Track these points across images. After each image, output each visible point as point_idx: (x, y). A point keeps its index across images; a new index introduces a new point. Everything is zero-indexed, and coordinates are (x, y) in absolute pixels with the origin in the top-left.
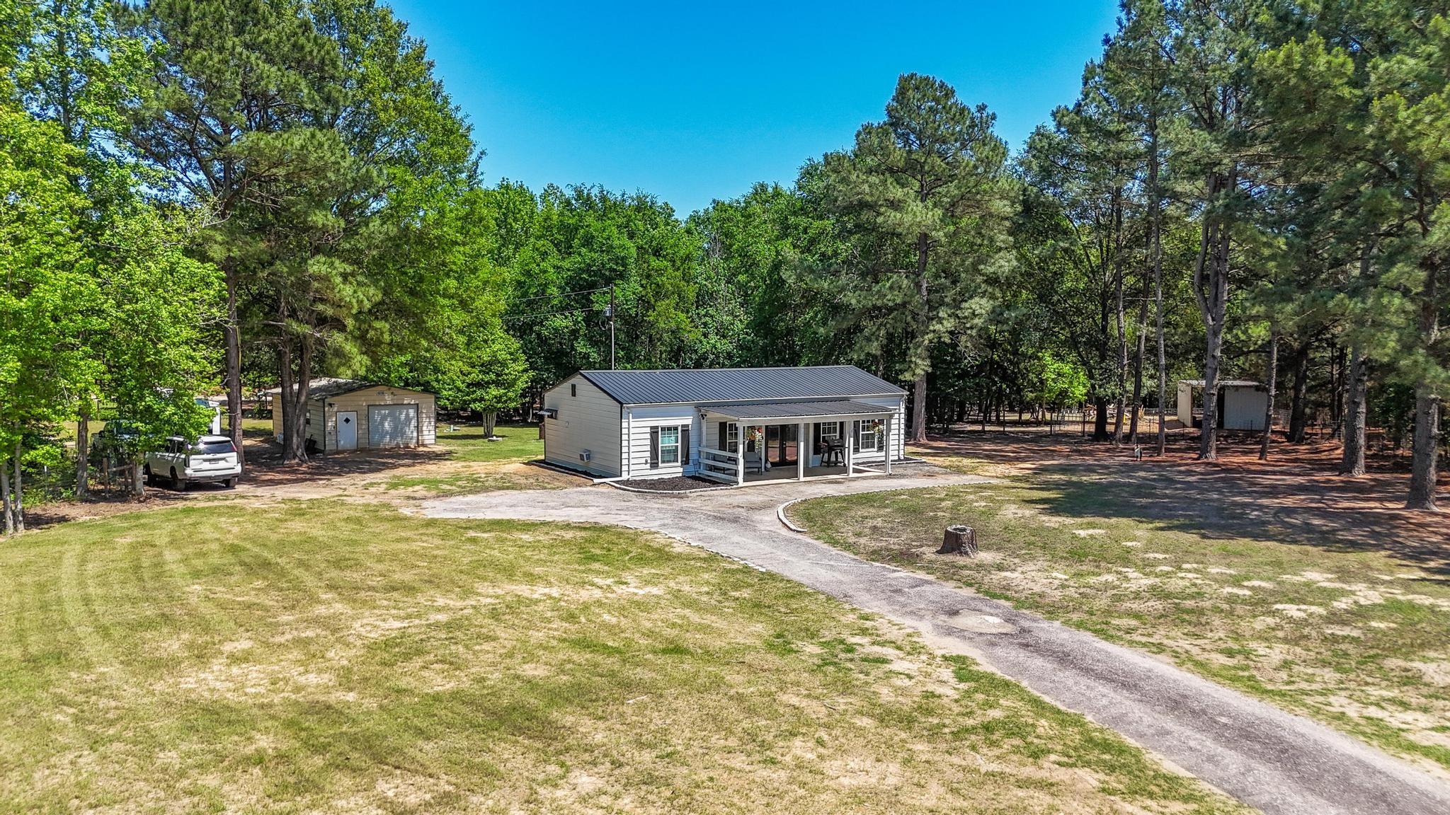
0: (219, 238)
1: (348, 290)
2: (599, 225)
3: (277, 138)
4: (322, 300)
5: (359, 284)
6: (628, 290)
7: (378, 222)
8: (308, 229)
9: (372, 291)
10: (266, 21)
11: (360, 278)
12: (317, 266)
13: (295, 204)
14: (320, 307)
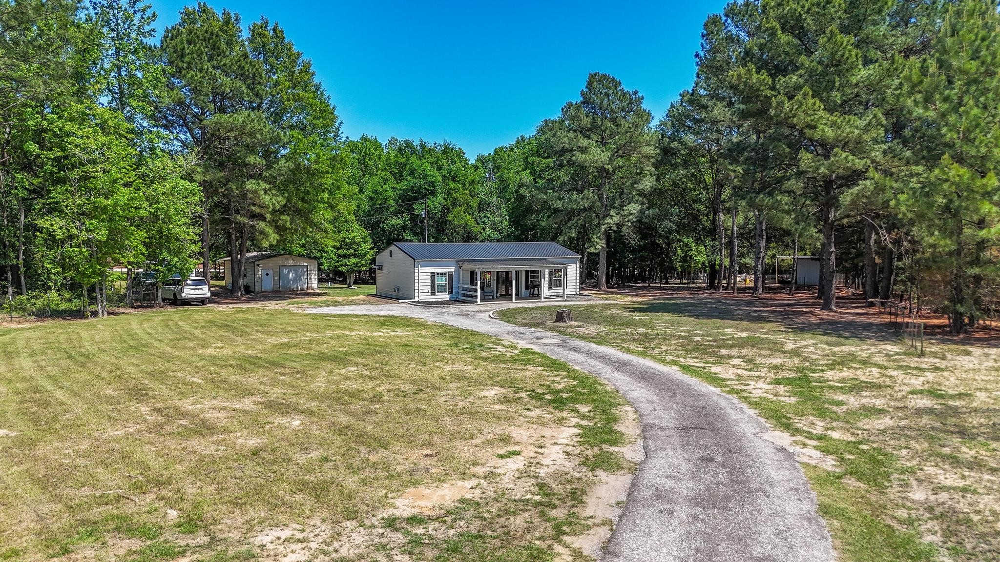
0: (199, 170)
1: (267, 198)
2: (419, 162)
3: (230, 117)
4: (254, 205)
5: (273, 195)
6: (437, 202)
7: (284, 161)
8: (246, 165)
9: (280, 199)
10: (224, 53)
11: (274, 192)
12: (250, 185)
13: (239, 152)
14: (252, 208)
